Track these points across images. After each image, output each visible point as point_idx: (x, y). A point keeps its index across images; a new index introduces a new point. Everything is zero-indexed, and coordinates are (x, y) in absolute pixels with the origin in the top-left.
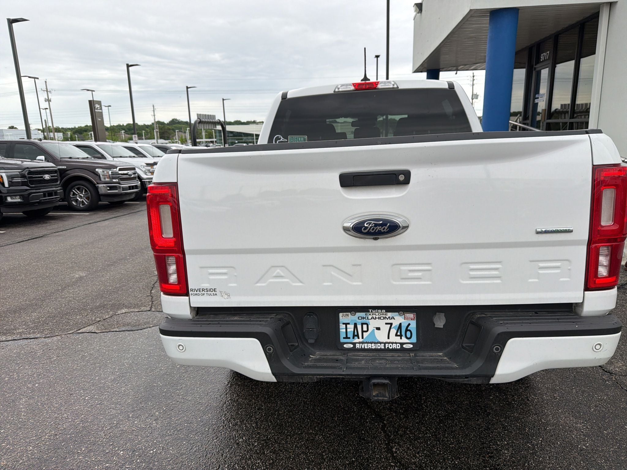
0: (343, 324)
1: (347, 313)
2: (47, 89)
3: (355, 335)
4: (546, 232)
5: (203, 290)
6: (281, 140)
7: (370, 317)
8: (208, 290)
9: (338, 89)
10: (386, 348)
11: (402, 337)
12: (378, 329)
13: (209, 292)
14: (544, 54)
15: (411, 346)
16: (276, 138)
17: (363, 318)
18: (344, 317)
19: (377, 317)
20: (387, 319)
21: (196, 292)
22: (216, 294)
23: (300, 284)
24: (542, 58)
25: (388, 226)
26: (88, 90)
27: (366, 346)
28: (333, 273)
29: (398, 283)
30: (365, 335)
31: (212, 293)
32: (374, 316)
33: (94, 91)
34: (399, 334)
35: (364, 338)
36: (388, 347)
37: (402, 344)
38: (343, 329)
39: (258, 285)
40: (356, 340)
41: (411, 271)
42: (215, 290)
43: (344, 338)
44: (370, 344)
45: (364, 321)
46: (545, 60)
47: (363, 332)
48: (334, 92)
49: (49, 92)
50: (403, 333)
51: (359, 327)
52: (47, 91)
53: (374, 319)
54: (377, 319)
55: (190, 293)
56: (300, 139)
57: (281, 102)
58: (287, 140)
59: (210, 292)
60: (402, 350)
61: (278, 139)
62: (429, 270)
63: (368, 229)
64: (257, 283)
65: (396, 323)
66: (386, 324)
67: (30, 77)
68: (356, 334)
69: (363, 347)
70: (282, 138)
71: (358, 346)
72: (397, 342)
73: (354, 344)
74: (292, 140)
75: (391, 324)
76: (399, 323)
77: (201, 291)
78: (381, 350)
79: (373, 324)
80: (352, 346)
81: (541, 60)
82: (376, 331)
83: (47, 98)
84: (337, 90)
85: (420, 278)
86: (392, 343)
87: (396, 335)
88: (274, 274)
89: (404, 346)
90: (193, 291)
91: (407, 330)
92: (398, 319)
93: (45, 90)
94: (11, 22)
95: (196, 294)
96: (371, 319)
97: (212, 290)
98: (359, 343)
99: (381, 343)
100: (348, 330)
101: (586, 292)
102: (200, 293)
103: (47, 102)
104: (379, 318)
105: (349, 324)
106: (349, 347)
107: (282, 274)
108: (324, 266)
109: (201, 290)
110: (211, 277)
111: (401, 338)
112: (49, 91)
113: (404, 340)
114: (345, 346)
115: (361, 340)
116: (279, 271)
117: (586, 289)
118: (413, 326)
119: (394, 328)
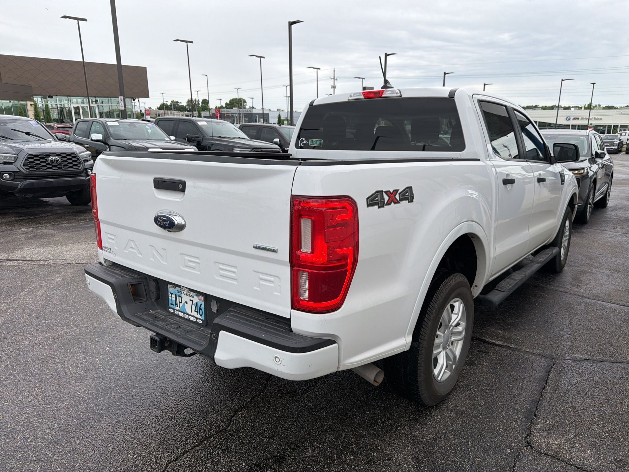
0: (170, 293)
1: (172, 286)
2: (334, 77)
3: (176, 304)
4: (259, 247)
6: (304, 142)
7: (182, 292)
12: (186, 303)
15: (201, 322)
16: (301, 141)
17: (180, 292)
20: (191, 297)
22: (111, 253)
23: (141, 256)
25: (168, 222)
26: (359, 78)
28: (154, 252)
29: (184, 269)
30: (181, 305)
32: (184, 292)
33: (364, 79)
34: (196, 310)
35: (180, 307)
37: (197, 318)
38: (170, 297)
39: (125, 251)
40: (176, 308)
41: (189, 261)
43: (170, 304)
44: (181, 313)
45: (180, 294)
47: (180, 302)
48: (348, 100)
49: (335, 80)
50: (198, 311)
51: (178, 298)
52: (334, 79)
58: (308, 143)
59: (109, 251)
60: (196, 323)
62: (199, 263)
63: (160, 222)
64: (125, 249)
66: (191, 300)
67: (314, 68)
68: (176, 302)
69: (178, 314)
70: (305, 140)
71: (176, 312)
72: (195, 316)
73: (174, 310)
74: (312, 143)
75: (193, 301)
76: (196, 302)
78: (186, 319)
79: (185, 298)
83: (333, 85)
84: (350, 98)
86: (192, 316)
88: (131, 246)
89: (198, 320)
91: (200, 308)
92: (196, 299)
93: (333, 78)
94: (291, 24)
96: (183, 294)
98: (177, 310)
99: (188, 314)
100: (173, 299)
101: (292, 310)
103: (333, 89)
104: (187, 294)
105: (173, 294)
106: (172, 311)
107: (134, 247)
108: (149, 245)
109: (108, 248)
110: (109, 240)
111: (197, 314)
112: (335, 78)
113: (198, 316)
114: (170, 310)
115: (178, 308)
116: (132, 244)
117: (292, 308)
118: (203, 307)
119: (194, 304)
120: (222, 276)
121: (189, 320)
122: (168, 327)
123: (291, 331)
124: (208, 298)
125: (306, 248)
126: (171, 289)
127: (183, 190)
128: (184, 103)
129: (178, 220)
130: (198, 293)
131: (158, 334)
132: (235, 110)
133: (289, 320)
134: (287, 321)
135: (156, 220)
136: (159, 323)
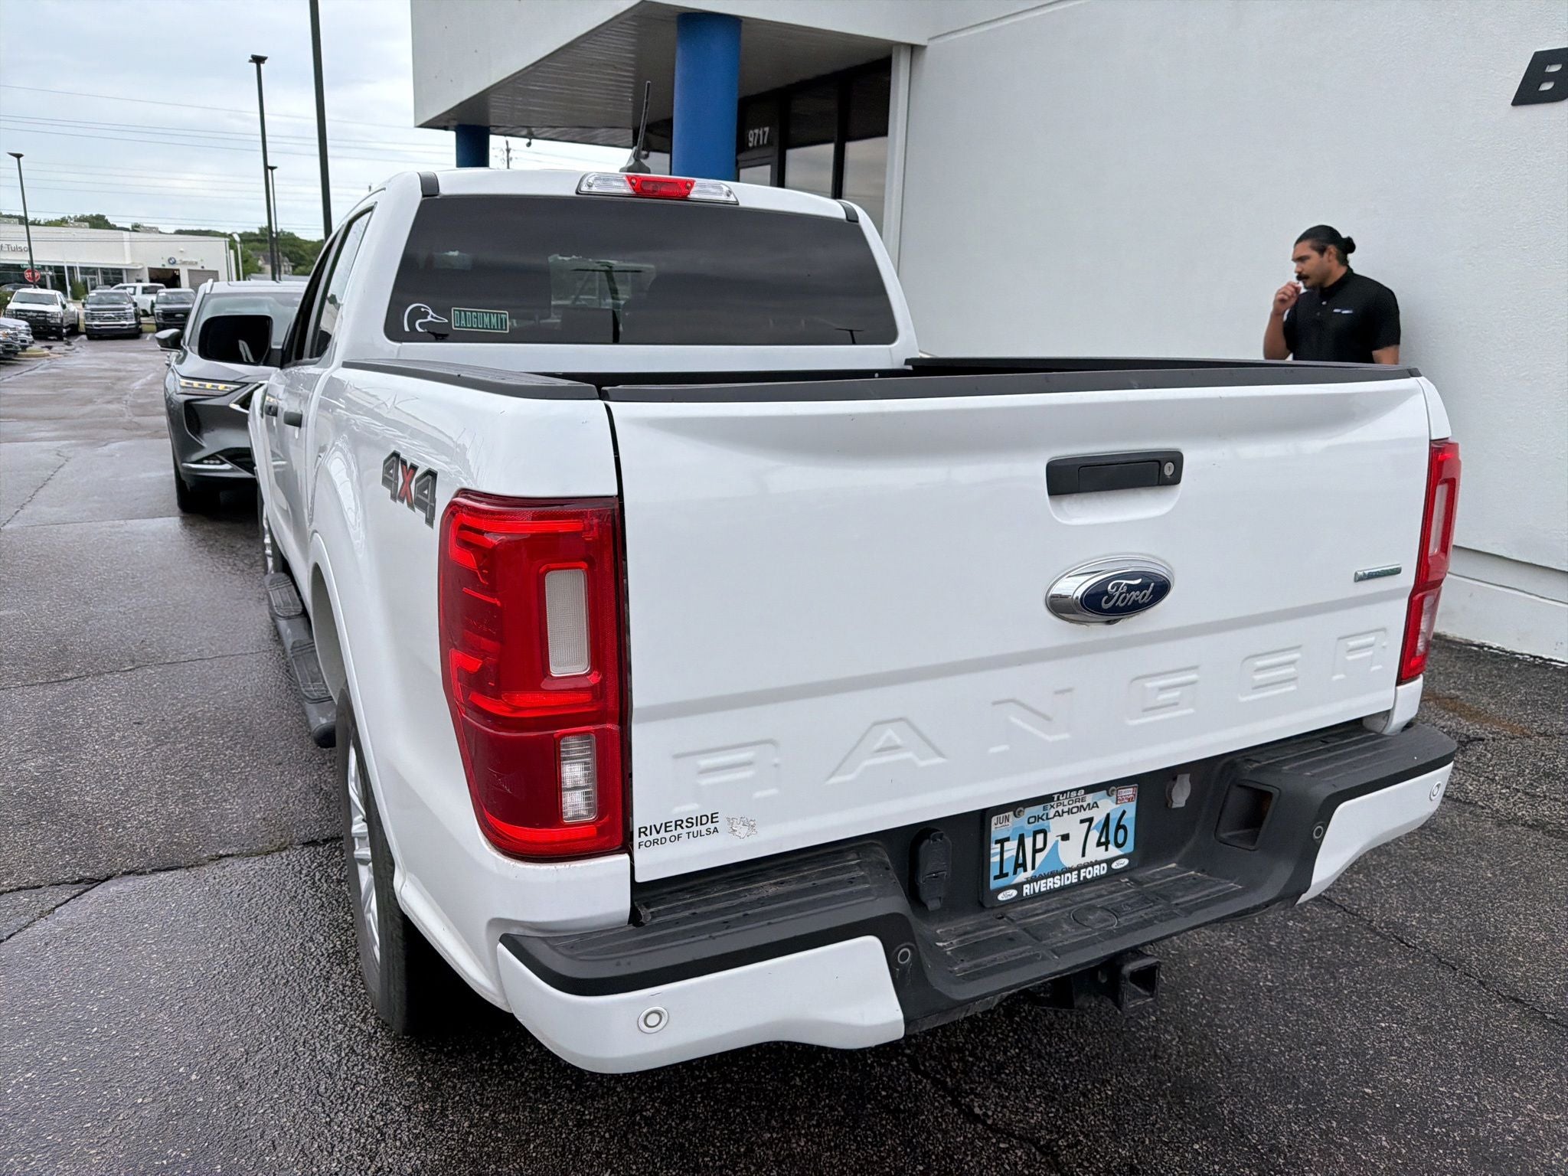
0: (997, 842)
1: (1007, 814)
3: (1020, 865)
5: (678, 824)
6: (429, 318)
7: (1052, 813)
8: (694, 821)
9: (590, 186)
10: (1082, 879)
11: (1110, 846)
12: (1065, 837)
13: (695, 829)
14: (756, 131)
15: (1125, 862)
16: (409, 313)
17: (1038, 818)
18: (999, 825)
19: (1066, 809)
20: (1085, 810)
21: (655, 835)
22: (716, 830)
23: (939, 760)
24: (751, 139)
25: (1151, 589)
27: (1043, 885)
28: (1014, 720)
29: (1136, 722)
30: (1040, 857)
31: (703, 828)
32: (1060, 809)
34: (1103, 840)
35: (1037, 866)
36: (1085, 877)
37: (1109, 862)
38: (996, 854)
39: (834, 780)
40: (1022, 876)
41: (1162, 689)
42: (713, 818)
43: (996, 878)
44: (1051, 879)
46: (758, 146)
47: (1035, 851)
48: (577, 193)
50: (1111, 838)
51: (1028, 842)
53: (1059, 815)
54: (1065, 815)
55: (636, 840)
56: (487, 320)
57: (422, 204)
58: (446, 321)
59: (700, 827)
60: (1112, 874)
61: (416, 314)
63: (1115, 598)
64: (833, 774)
65: (1099, 816)
66: (1082, 821)
68: (1020, 861)
69: (1037, 891)
70: (430, 312)
71: (1027, 890)
72: (1099, 859)
73: (1019, 887)
74: (463, 322)
75: (1090, 820)
76: (1105, 815)
77: (673, 828)
78: (1072, 886)
79: (1056, 827)
80: (1014, 893)
81: (751, 145)
82: (1062, 844)
84: (584, 188)
85: (1176, 704)
86: (1092, 864)
87: (1099, 844)
88: (878, 745)
89: (1114, 866)
90: (648, 832)
91: (1119, 827)
92: (1106, 806)
95: (655, 842)
96: (1055, 816)
97: (704, 820)
98: (1029, 881)
99: (1070, 870)
100: (1006, 856)
101: (1399, 688)
102: (667, 835)
104: (1070, 811)
105: (1007, 839)
106: (1009, 898)
107: (899, 741)
108: (995, 703)
109: (673, 824)
110: (706, 781)
111: (1107, 849)
113: (1113, 851)
114: (1001, 897)
115: (1030, 873)
116: (890, 733)
117: (1398, 683)
118: (1128, 816)
119: (1095, 827)
120: (1258, 687)
121: (1086, 882)
126: (1000, 829)
127: (1178, 478)
130: (1119, 785)
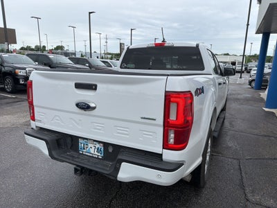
1: (81, 139)
4: (144, 118)
6: (125, 66)
12: (91, 148)
15: (101, 157)
23: (63, 124)
35: (87, 150)
37: (98, 156)
38: (80, 145)
39: (52, 122)
41: (97, 126)
43: (80, 149)
44: (88, 153)
47: (86, 148)
50: (99, 151)
51: (85, 145)
55: (35, 121)
60: (98, 158)
62: (103, 127)
63: (80, 106)
66: (94, 146)
69: (85, 154)
73: (83, 152)
79: (90, 145)
83: (106, 41)
85: (100, 130)
86: (95, 155)
92: (98, 146)
93: (106, 38)
94: (90, 13)
101: (163, 150)
105: (82, 143)
110: (40, 116)
114: (80, 152)
116: (57, 118)
117: (163, 148)
118: (102, 149)
119: (96, 148)
120: (118, 133)
121: (93, 157)
122: (82, 161)
123: (162, 160)
124: (106, 145)
125: (173, 117)
126: (80, 141)
127: (96, 89)
128: (34, 47)
129: (92, 105)
130: (99, 142)
131: (78, 166)
132: (59, 51)
133: (162, 155)
134: (160, 156)
135: (77, 105)
136: (77, 160)
